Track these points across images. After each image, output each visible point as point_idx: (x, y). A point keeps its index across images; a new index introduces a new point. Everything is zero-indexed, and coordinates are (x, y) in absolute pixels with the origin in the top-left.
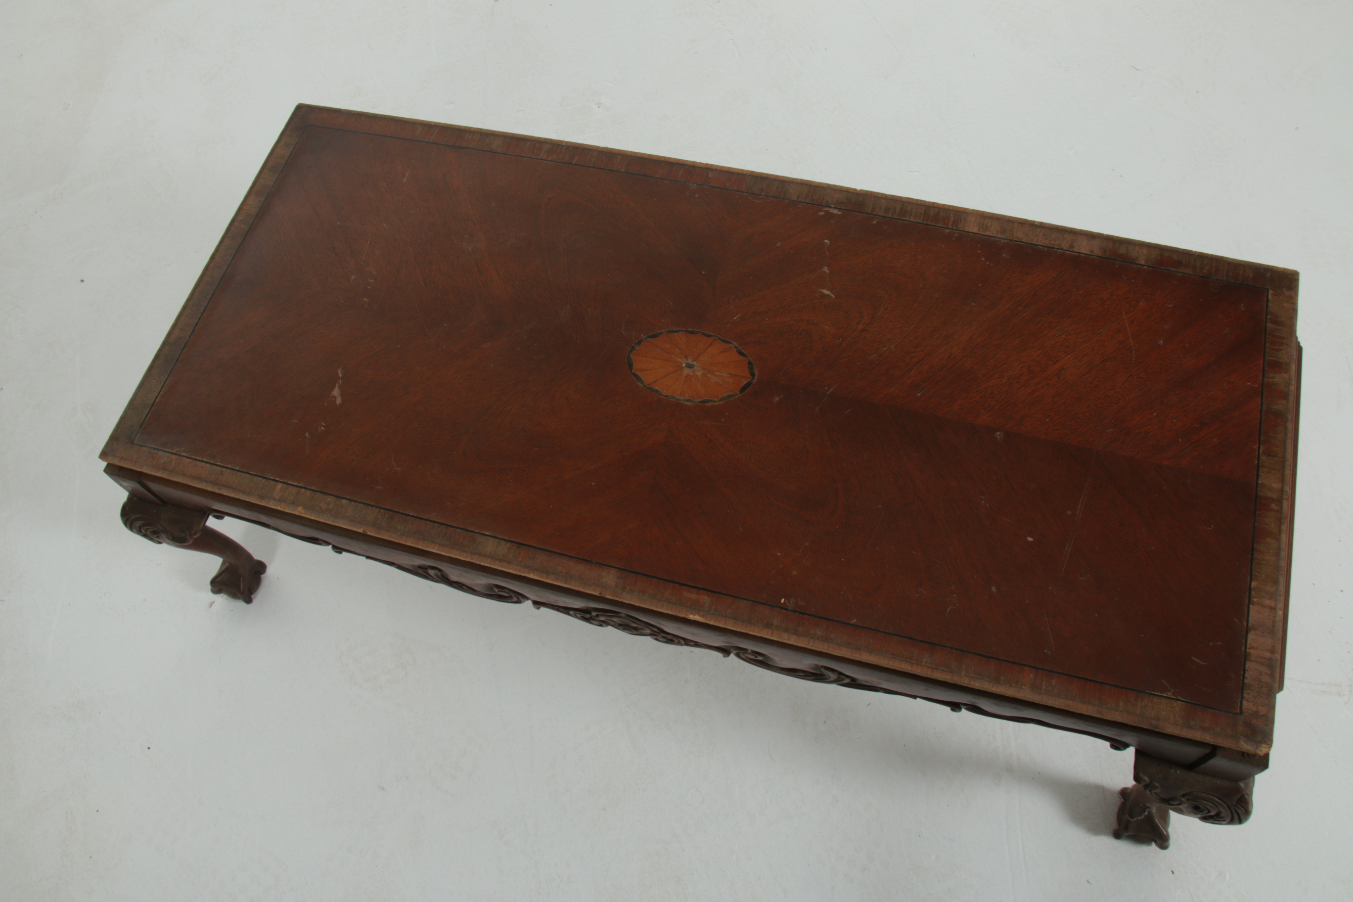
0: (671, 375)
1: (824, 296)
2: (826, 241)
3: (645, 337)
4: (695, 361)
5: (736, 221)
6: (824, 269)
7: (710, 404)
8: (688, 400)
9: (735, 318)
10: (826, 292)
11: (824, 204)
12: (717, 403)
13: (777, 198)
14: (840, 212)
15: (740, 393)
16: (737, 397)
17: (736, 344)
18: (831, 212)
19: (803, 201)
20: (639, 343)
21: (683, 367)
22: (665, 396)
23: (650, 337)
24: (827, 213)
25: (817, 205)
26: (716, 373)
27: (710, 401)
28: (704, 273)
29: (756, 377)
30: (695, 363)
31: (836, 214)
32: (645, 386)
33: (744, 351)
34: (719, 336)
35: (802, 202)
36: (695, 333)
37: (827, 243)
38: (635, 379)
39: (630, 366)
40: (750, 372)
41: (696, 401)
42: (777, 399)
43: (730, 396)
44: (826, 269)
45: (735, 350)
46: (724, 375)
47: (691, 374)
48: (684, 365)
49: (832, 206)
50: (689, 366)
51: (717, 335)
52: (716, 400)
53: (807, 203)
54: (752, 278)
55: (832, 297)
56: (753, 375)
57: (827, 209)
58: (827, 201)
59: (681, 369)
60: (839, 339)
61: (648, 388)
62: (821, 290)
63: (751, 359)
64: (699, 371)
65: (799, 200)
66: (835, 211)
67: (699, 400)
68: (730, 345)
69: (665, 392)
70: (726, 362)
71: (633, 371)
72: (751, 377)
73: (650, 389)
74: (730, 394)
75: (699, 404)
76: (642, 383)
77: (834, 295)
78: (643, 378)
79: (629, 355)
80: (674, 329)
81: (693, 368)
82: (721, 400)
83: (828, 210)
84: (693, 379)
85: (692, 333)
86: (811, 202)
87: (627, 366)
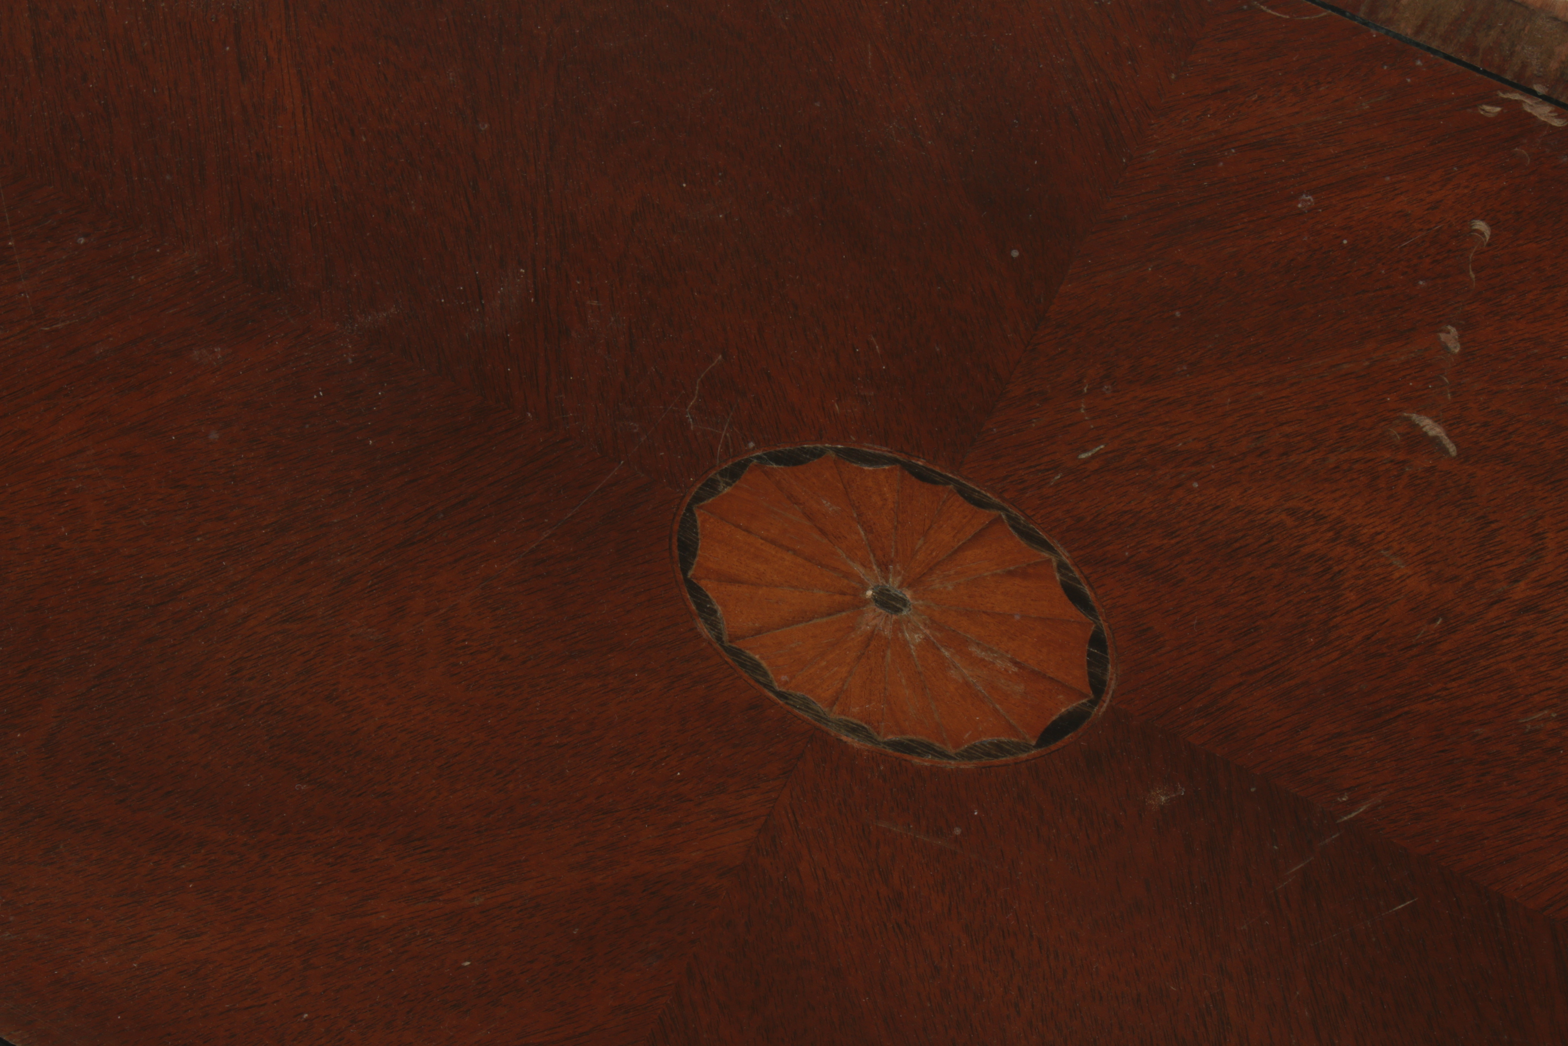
0: (815, 621)
1: (1418, 440)
2: (1480, 225)
3: (759, 453)
4: (910, 586)
5: (1173, 76)
6: (1443, 336)
7: (926, 761)
8: (854, 730)
9: (1083, 456)
10: (1431, 427)
11: (1508, 77)
12: (952, 764)
13: (1342, 13)
14: (1558, 117)
15: (1038, 745)
16: (1024, 756)
17: (1066, 557)
18: (1529, 111)
19: (1434, 45)
20: (733, 474)
21: (866, 602)
22: (780, 695)
23: (778, 459)
24: (1514, 114)
25: (1484, 72)
26: (973, 649)
27: (928, 749)
28: (1015, 254)
29: (1107, 699)
30: (908, 595)
31: (1545, 124)
32: (719, 639)
33: (1087, 590)
34: (1014, 512)
35: (1429, 49)
36: (934, 482)
37: (1482, 234)
38: (694, 607)
39: (688, 550)
40: (1091, 675)
41: (879, 739)
42: (1163, 799)
43: (1000, 748)
44: (1451, 338)
45: (1058, 577)
46: (999, 663)
47: (887, 633)
48: (869, 593)
49: (1539, 88)
50: (888, 601)
51: (1005, 505)
52: (951, 750)
53: (1448, 57)
54: (1178, 314)
55: (1446, 451)
56: (1098, 686)
57: (1516, 96)
58: (1524, 66)
59: (859, 604)
60: (1435, 620)
61: (730, 651)
62: (1414, 417)
63: (1105, 626)
64: (916, 629)
65: (1421, 39)
66: (1543, 112)
67: (891, 737)
68: (1046, 555)
69: (784, 678)
70: (1017, 617)
71: (690, 574)
72: (1092, 696)
73: (736, 653)
74: (1003, 739)
75: (889, 751)
76: (713, 625)
77: (1457, 445)
78: (719, 609)
79: (689, 509)
80: (868, 448)
81: (897, 610)
82: (968, 755)
83: (1519, 103)
84: (889, 653)
85: (923, 476)
86: (1464, 58)
87: (676, 552)
